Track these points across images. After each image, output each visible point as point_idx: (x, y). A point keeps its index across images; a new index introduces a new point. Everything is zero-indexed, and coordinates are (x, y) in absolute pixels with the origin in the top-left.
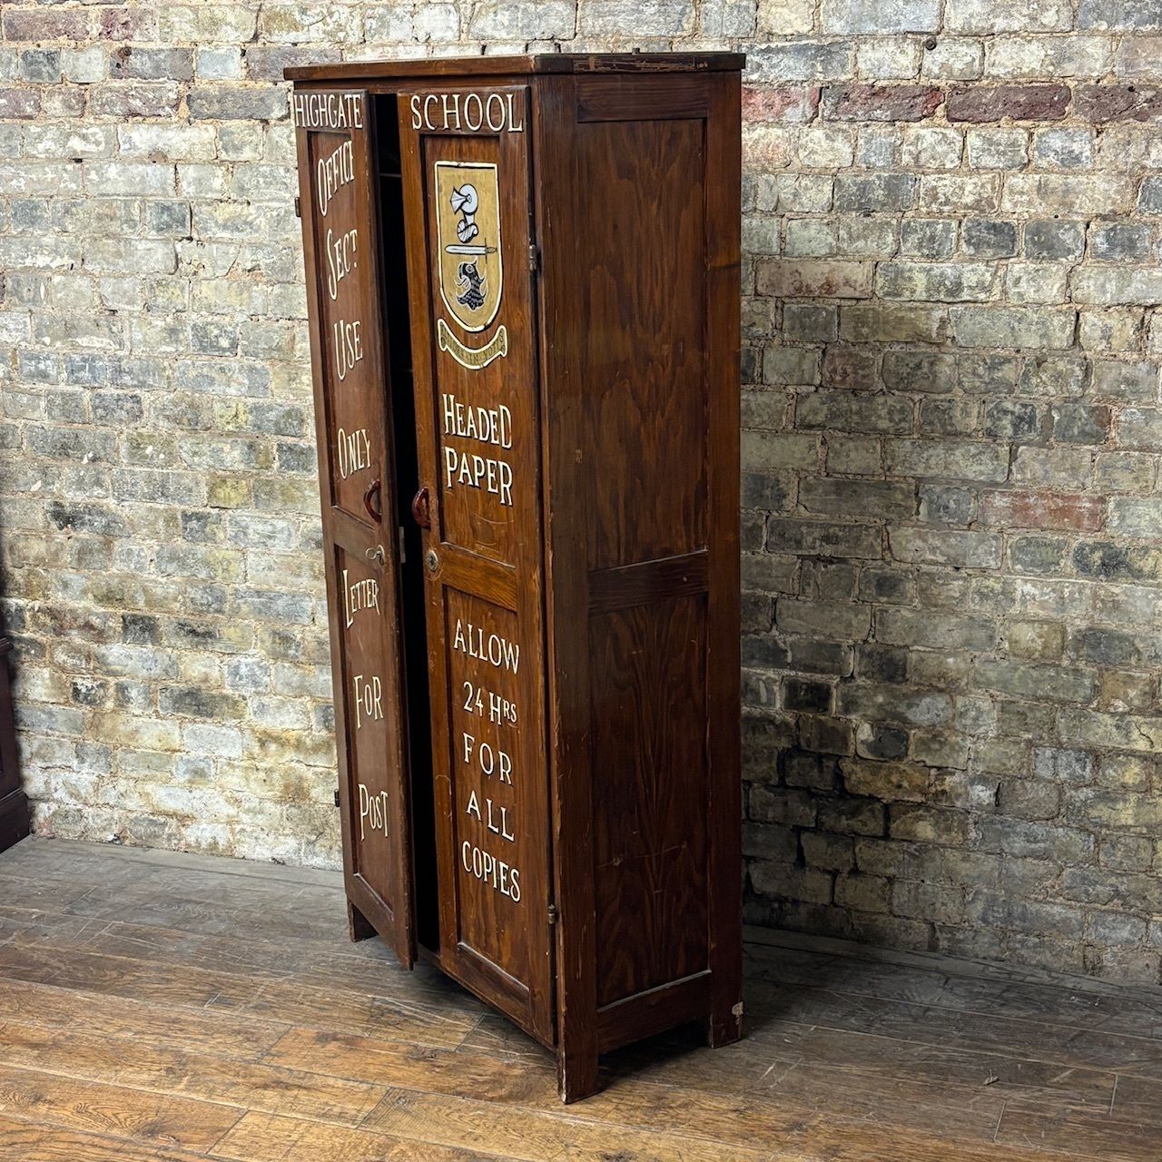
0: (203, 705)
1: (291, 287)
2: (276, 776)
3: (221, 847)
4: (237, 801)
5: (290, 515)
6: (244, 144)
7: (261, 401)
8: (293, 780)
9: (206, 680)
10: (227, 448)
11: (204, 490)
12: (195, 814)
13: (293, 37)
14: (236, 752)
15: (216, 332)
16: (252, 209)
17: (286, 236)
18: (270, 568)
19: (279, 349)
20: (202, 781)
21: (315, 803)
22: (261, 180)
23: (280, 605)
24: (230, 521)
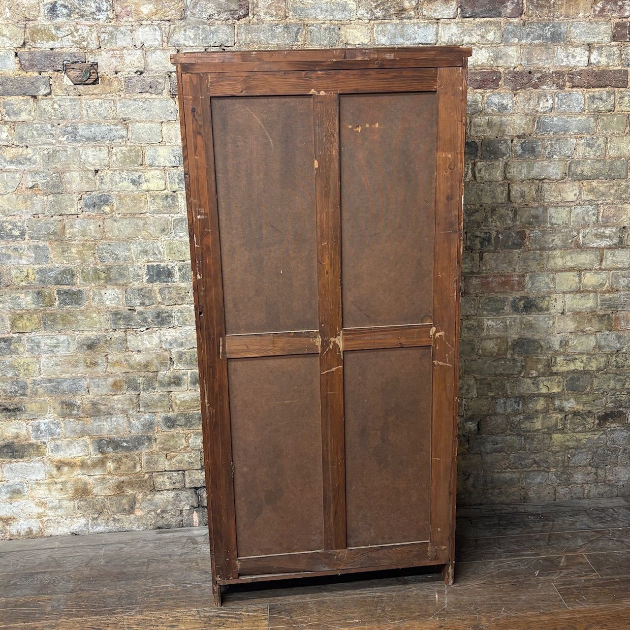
0: (16, 452)
1: (60, 196)
2: (69, 485)
3: (34, 532)
4: (43, 504)
5: (68, 332)
6: (21, 111)
7: (44, 266)
8: (80, 485)
9: (17, 437)
10: (22, 296)
11: (8, 323)
12: (15, 516)
13: (51, 44)
14: (41, 476)
15: (10, 227)
16: (29, 150)
17: (55, 166)
18: (57, 365)
19: (55, 233)
20: (19, 495)
21: (96, 496)
22: (35, 133)
23: (65, 385)
24: (27, 340)
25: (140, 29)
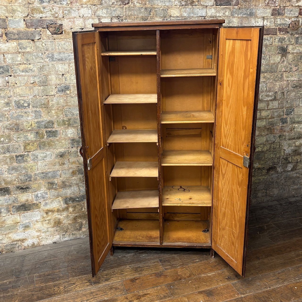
0: (27, 208)
1: (46, 87)
2: (52, 221)
3: (36, 244)
4: (40, 231)
5: (51, 150)
6: (27, 47)
7: (39, 120)
8: (57, 220)
9: (27, 201)
10: (29, 134)
11: (22, 148)
12: (26, 238)
13: (41, 15)
14: (39, 218)
15: (23, 102)
16: (31, 66)
17: (43, 73)
18: (46, 165)
19: (44, 104)
20: (28, 228)
21: (64, 224)
22: (34, 57)
23: (50, 175)
24: (32, 155)
25: (82, 9)
